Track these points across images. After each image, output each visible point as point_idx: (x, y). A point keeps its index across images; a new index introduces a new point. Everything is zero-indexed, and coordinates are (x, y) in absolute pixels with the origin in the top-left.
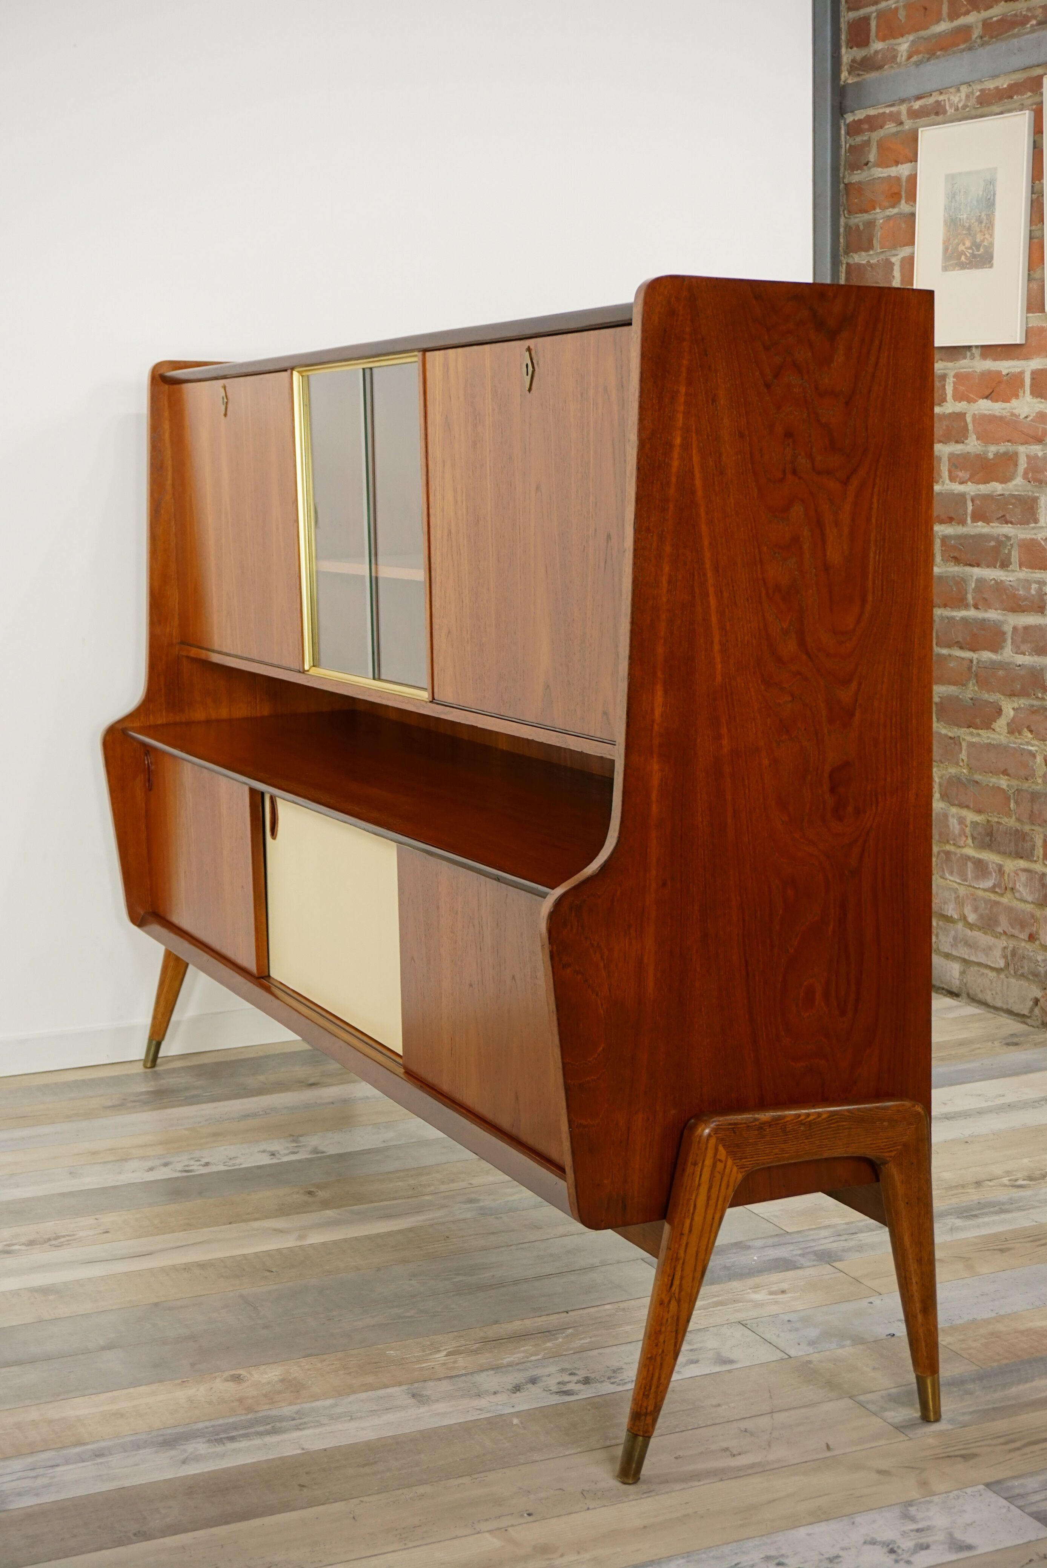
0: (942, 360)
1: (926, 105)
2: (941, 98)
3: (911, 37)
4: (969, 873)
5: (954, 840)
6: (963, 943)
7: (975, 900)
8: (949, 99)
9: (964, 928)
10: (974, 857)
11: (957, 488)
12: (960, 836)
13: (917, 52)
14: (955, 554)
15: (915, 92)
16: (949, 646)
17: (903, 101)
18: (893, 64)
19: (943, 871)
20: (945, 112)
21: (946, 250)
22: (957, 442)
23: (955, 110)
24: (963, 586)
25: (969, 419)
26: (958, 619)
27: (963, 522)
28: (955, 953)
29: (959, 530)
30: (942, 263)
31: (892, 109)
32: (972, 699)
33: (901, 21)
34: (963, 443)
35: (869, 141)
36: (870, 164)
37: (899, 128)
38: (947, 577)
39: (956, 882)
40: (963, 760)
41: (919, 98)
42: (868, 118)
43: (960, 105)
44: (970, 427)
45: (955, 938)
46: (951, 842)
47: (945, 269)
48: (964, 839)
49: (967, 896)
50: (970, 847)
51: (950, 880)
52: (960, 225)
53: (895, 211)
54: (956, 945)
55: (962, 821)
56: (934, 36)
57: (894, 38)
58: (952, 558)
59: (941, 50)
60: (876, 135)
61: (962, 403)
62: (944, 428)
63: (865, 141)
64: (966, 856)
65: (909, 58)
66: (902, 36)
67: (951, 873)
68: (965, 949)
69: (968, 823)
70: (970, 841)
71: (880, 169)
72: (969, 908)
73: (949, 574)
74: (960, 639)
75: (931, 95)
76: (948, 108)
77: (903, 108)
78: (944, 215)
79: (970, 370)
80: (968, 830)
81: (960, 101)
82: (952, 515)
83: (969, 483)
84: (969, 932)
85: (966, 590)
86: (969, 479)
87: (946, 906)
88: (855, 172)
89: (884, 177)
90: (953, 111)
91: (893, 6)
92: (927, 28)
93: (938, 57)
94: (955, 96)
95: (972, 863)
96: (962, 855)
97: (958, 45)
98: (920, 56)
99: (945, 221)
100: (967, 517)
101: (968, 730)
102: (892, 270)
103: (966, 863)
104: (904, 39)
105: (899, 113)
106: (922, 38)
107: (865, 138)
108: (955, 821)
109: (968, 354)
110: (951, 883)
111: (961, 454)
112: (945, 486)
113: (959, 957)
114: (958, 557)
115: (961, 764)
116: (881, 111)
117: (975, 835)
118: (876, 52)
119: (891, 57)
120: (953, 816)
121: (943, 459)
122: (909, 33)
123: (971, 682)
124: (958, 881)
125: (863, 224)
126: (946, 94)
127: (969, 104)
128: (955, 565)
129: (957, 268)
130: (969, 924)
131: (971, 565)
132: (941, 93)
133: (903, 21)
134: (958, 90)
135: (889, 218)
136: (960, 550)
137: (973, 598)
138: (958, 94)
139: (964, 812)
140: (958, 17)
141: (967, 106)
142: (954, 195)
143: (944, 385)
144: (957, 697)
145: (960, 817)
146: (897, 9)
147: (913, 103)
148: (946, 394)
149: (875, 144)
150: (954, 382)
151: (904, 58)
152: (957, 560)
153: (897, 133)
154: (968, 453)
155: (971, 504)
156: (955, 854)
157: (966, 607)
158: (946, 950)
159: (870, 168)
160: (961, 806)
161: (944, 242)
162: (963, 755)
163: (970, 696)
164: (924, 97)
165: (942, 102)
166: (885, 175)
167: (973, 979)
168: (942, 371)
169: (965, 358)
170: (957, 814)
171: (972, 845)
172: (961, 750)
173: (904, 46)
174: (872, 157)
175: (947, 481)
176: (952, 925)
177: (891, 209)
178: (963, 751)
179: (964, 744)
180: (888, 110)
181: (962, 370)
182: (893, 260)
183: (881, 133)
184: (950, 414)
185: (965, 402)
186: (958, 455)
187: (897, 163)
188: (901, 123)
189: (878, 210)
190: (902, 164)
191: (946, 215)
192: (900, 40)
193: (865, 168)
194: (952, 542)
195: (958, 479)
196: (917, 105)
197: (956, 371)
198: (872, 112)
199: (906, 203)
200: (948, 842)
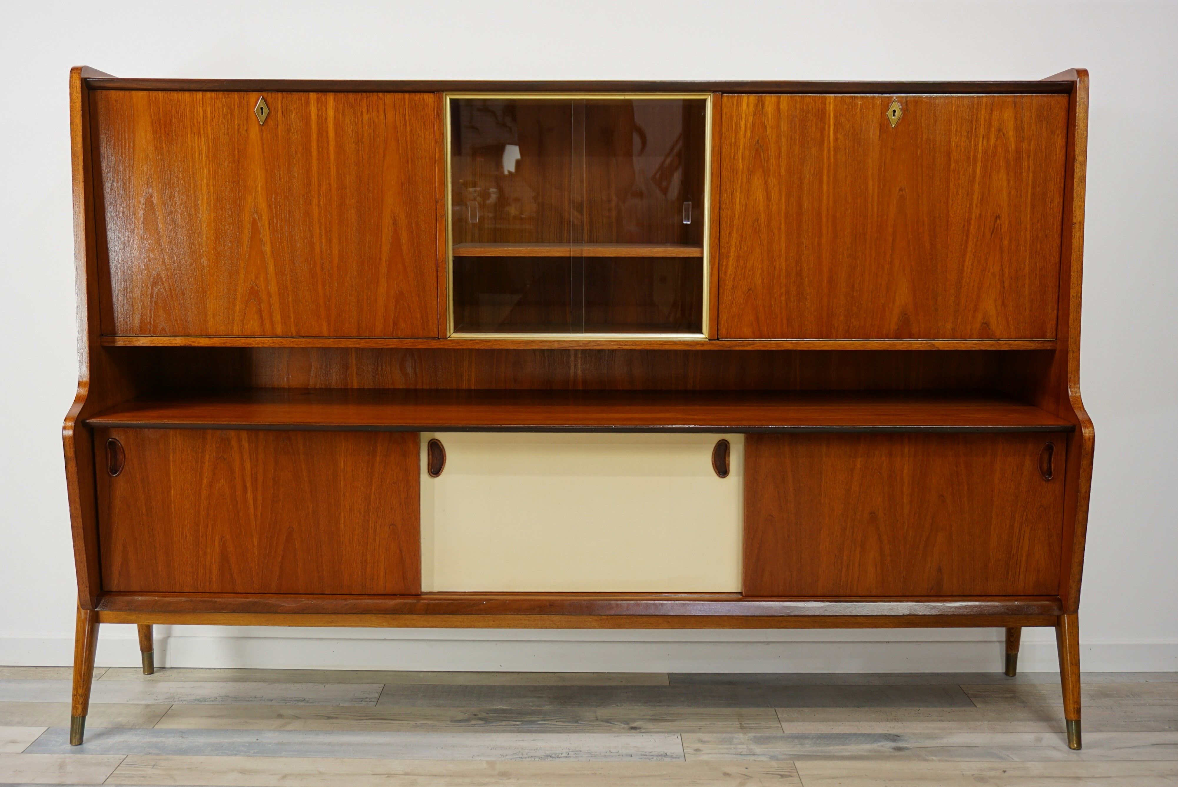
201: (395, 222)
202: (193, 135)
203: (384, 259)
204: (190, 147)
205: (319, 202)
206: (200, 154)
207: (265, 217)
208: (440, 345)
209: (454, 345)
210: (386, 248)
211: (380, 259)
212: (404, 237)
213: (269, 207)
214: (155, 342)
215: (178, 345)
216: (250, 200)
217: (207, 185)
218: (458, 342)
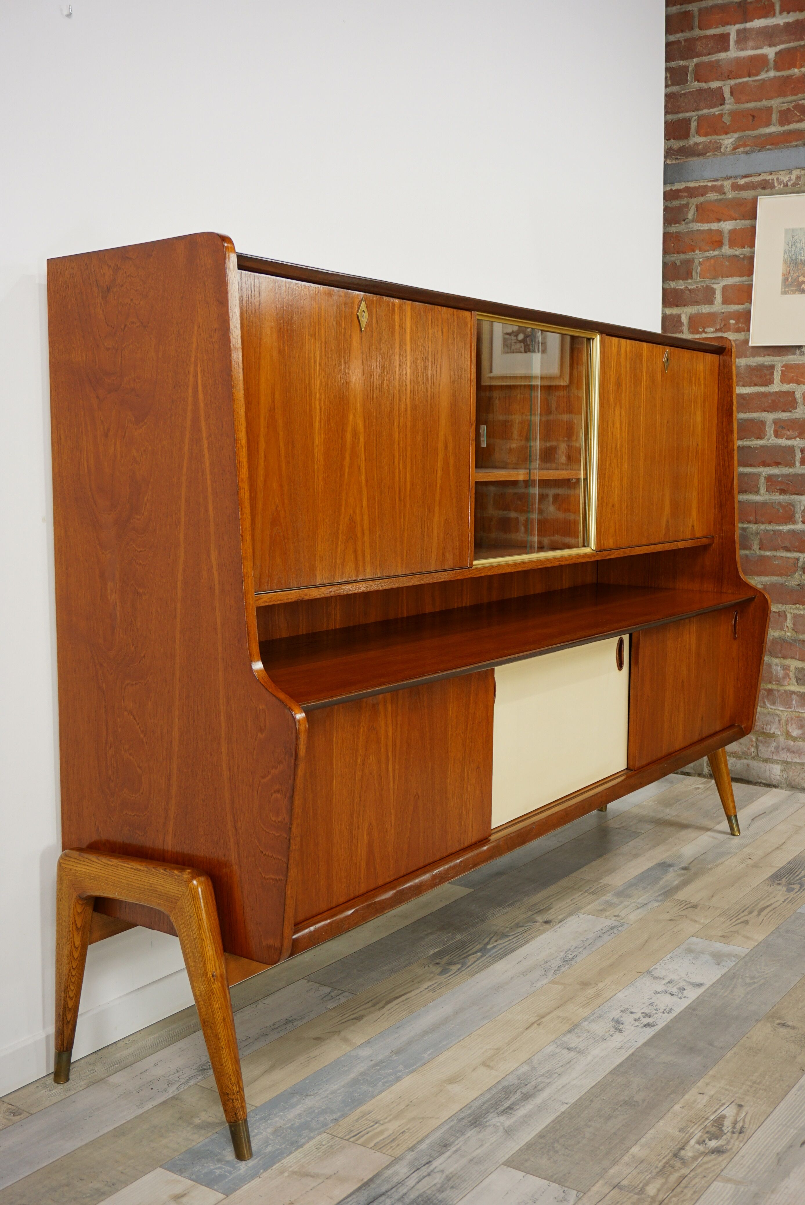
0: (769, 355)
1: (752, 182)
2: (770, 177)
3: (736, 135)
4: (794, 703)
5: (777, 681)
6: (785, 750)
7: (801, 720)
8: (778, 179)
9: (786, 740)
10: (800, 692)
11: (783, 442)
12: (784, 678)
13: (745, 145)
14: (782, 487)
15: (745, 172)
16: (775, 549)
17: (727, 178)
18: (716, 153)
19: (764, 703)
20: (772, 187)
21: (785, 280)
22: (784, 411)
23: (784, 186)
24: (790, 509)
25: (798, 395)
26: (784, 531)
27: (792, 465)
28: (775, 758)
29: (786, 470)
30: (782, 289)
31: (714, 183)
32: (799, 585)
33: (726, 123)
34: (791, 411)
35: (688, 204)
36: (687, 220)
37: (723, 196)
38: (772, 503)
39: (778, 710)
40: (787, 627)
41: (745, 176)
42: (687, 189)
43: (789, 184)
44: (800, 401)
45: (777, 748)
46: (774, 683)
47: (784, 293)
48: (788, 680)
49: (792, 719)
50: (794, 685)
51: (771, 709)
52: (800, 264)
53: (716, 253)
54: (778, 752)
55: (786, 668)
56: (765, 135)
57: (717, 134)
58: (778, 490)
59: (772, 144)
60: (694, 201)
61: (791, 384)
62: (770, 401)
63: (683, 204)
64: (790, 691)
65: (735, 149)
66: (726, 133)
67: (774, 703)
68: (788, 754)
69: (792, 668)
70: (794, 681)
71: (699, 224)
72: (794, 726)
73: (773, 501)
74: (788, 545)
75: (760, 175)
76: (776, 184)
77: (727, 184)
78: (784, 257)
79: (801, 362)
80: (791, 674)
81: (790, 180)
82: (780, 461)
83: (798, 439)
84: (792, 743)
85: (794, 511)
86: (798, 436)
87: (769, 727)
88: (673, 225)
89: (704, 230)
90: (782, 187)
91: (717, 113)
92: (756, 129)
93: (769, 149)
94: (785, 177)
95: (798, 696)
96: (786, 691)
97: (791, 142)
98: (748, 148)
99: (785, 261)
100: (795, 461)
101: (794, 607)
102: (714, 293)
103: (791, 697)
104: (729, 136)
105: (722, 186)
106: (750, 136)
107: (683, 202)
108: (779, 668)
109: (798, 352)
110: (772, 711)
111: (789, 420)
112: (770, 441)
113: (780, 760)
114: (786, 489)
115: (786, 629)
116: (702, 184)
117: (800, 676)
118: (696, 144)
119: (717, 148)
120: (777, 665)
121: (768, 423)
122: (734, 132)
123: (797, 573)
124: (780, 709)
125: (681, 262)
126: (775, 174)
127: (800, 183)
128: (780, 494)
129: (797, 293)
130: (792, 737)
131: (798, 494)
132: (771, 174)
133: (728, 124)
134: (791, 173)
135: (708, 258)
136: (787, 484)
137: (802, 517)
138: (789, 176)
139: (788, 662)
140: (790, 123)
141: (798, 184)
142: (794, 243)
143: (773, 372)
144: (783, 584)
145: (784, 666)
146: (721, 115)
147: (738, 180)
148: (774, 379)
149: (694, 207)
150: (782, 371)
151: (729, 149)
152: (783, 492)
153: (720, 200)
154: (796, 418)
155: (800, 453)
156: (778, 691)
157: (794, 522)
158: (766, 757)
159: (687, 223)
160: (785, 657)
161: (783, 275)
162: (789, 623)
163: (796, 583)
164: (751, 176)
165: (771, 181)
166: (707, 228)
167: (796, 774)
168: (770, 363)
169: (795, 354)
170: (781, 663)
171: (796, 684)
172: (786, 620)
173: (728, 141)
174: (690, 216)
175: (773, 438)
176: (773, 739)
177: (711, 252)
178: (788, 620)
179: (789, 616)
180: (710, 184)
181: (790, 363)
182: (715, 286)
183: (702, 199)
184: (776, 392)
185: (794, 384)
186: (785, 420)
187: (719, 220)
188: (724, 193)
189: (697, 252)
190: (725, 221)
191: (786, 256)
192: (723, 137)
193: (683, 223)
194: (779, 479)
195: (786, 436)
196: (742, 182)
197: (784, 363)
198: (692, 185)
199: (729, 247)
200: (770, 682)
201: (446, 447)
202: (310, 337)
203: (438, 485)
204: (307, 352)
205: (399, 423)
206: (315, 361)
207: (362, 440)
208: (470, 574)
209: (477, 573)
210: (439, 474)
211: (436, 486)
212: (452, 461)
213: (365, 428)
214: (274, 598)
215: (293, 600)
216: (351, 418)
217: (320, 400)
218: (479, 570)
